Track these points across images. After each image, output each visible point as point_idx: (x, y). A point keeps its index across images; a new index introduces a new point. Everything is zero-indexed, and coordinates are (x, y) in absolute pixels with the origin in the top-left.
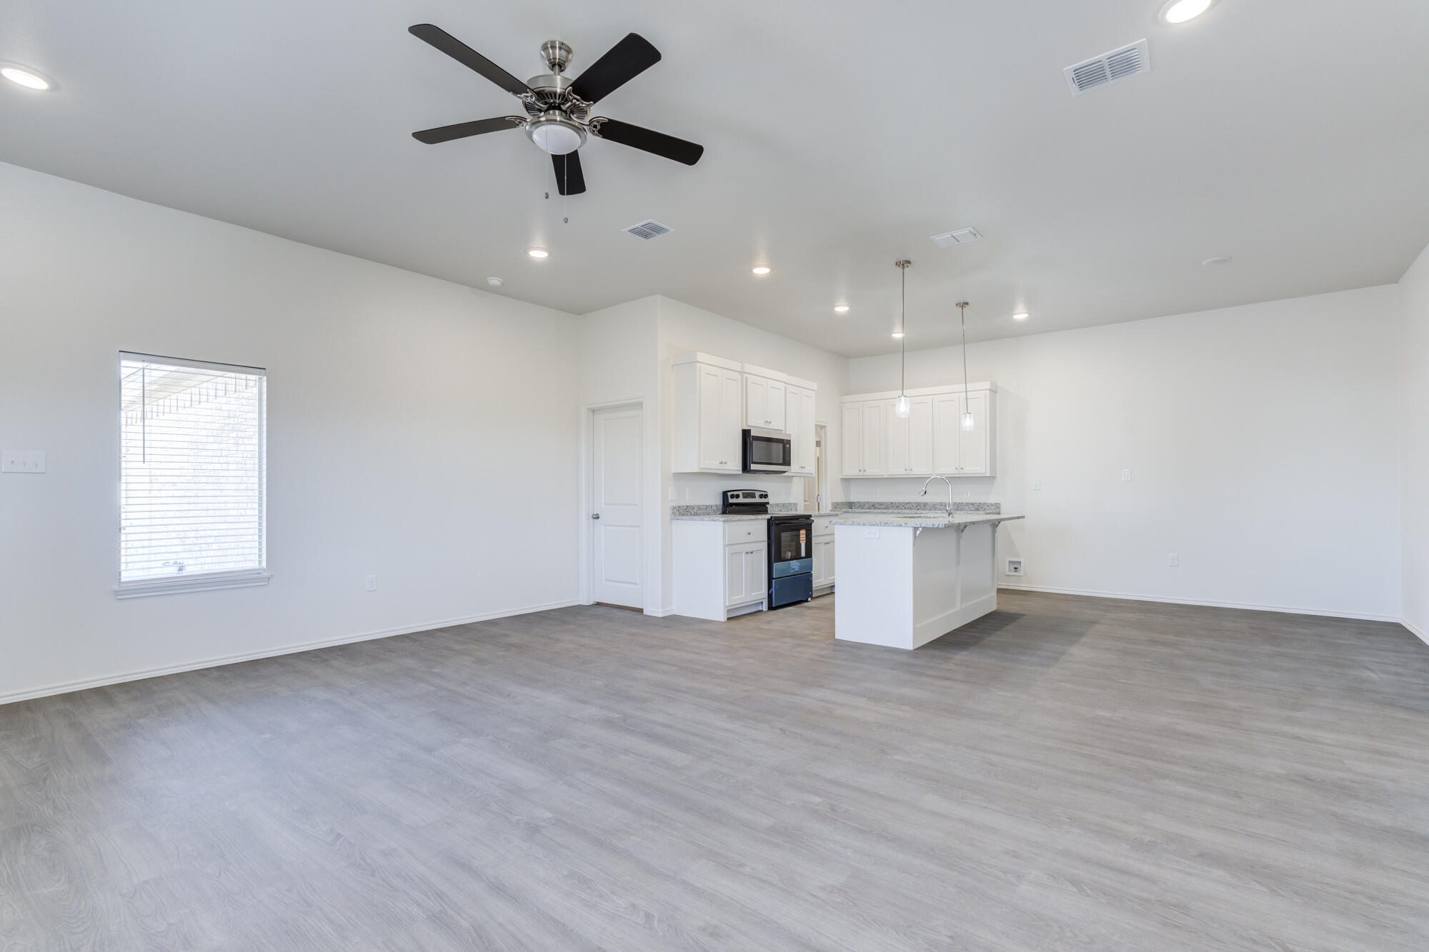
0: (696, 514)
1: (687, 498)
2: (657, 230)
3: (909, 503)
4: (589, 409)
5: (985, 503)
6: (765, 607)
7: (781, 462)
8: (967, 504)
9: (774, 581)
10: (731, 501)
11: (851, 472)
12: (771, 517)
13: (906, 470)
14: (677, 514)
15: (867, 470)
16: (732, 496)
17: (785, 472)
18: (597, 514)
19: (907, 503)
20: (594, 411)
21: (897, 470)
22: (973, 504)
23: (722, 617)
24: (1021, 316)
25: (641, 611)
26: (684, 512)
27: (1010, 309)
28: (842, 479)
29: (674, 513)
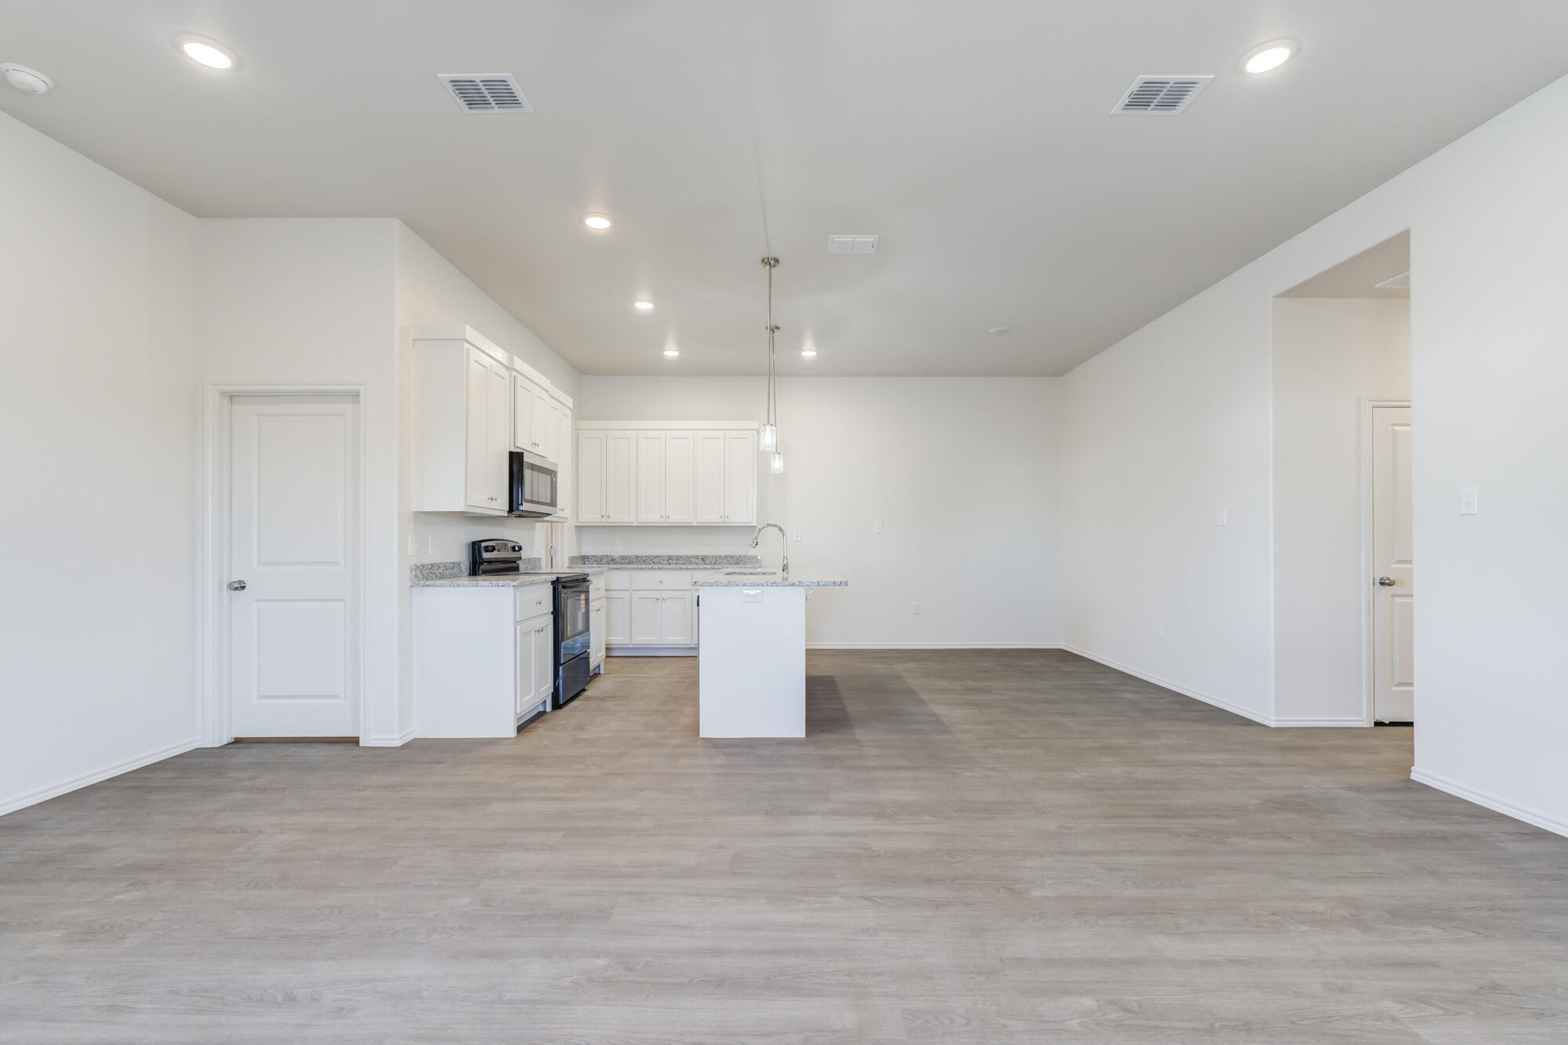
0: (442, 577)
1: (430, 553)
2: (504, 96)
3: (659, 556)
4: (223, 393)
5: (745, 556)
6: (549, 708)
7: (549, 501)
8: (726, 557)
9: (561, 668)
10: (486, 555)
11: (590, 517)
12: (558, 578)
13: (662, 517)
14: (421, 577)
15: (611, 516)
16: (487, 549)
17: (549, 514)
18: (240, 582)
19: (656, 557)
20: (232, 396)
21: (653, 517)
22: (732, 557)
23: (511, 732)
24: (809, 353)
25: (355, 741)
26: (429, 574)
27: (798, 345)
28: (576, 527)
29: (416, 576)
